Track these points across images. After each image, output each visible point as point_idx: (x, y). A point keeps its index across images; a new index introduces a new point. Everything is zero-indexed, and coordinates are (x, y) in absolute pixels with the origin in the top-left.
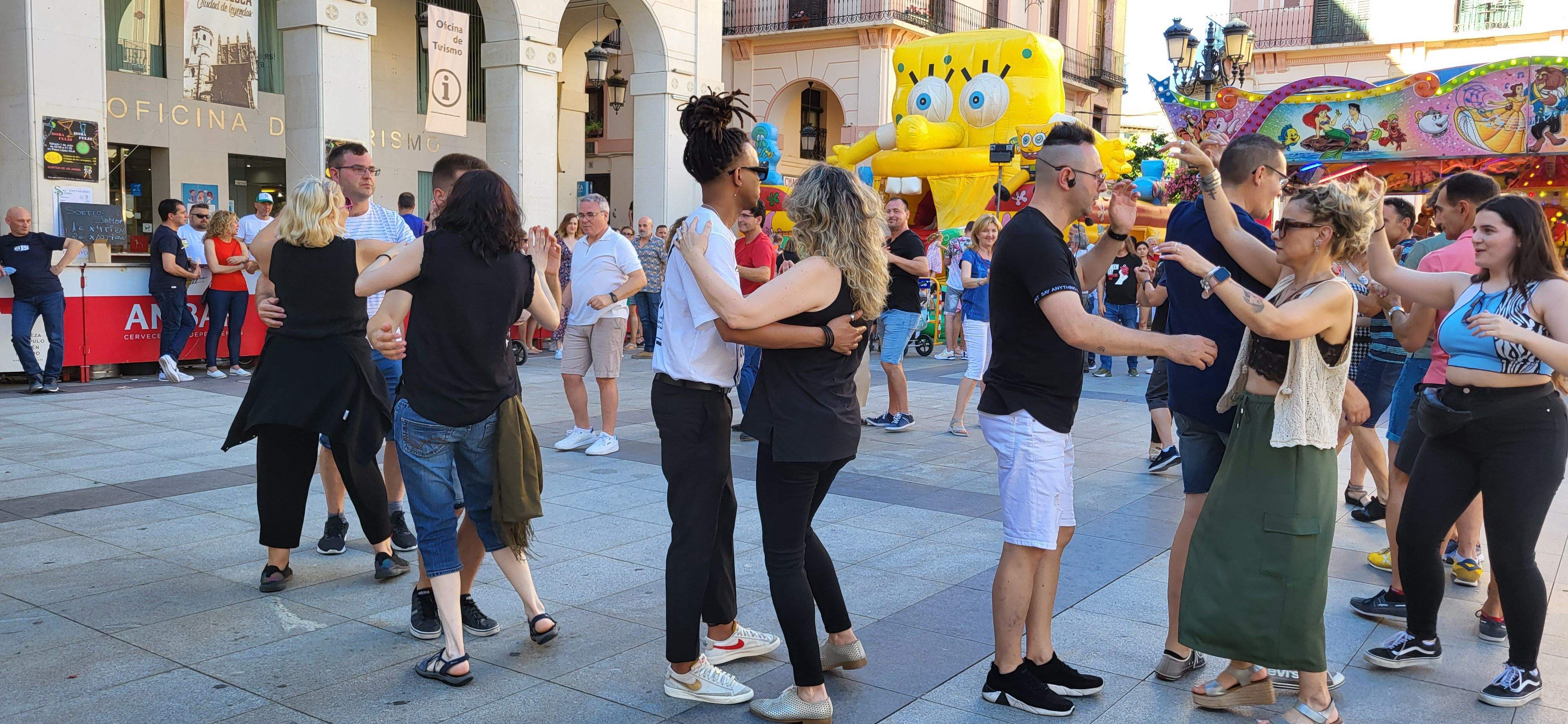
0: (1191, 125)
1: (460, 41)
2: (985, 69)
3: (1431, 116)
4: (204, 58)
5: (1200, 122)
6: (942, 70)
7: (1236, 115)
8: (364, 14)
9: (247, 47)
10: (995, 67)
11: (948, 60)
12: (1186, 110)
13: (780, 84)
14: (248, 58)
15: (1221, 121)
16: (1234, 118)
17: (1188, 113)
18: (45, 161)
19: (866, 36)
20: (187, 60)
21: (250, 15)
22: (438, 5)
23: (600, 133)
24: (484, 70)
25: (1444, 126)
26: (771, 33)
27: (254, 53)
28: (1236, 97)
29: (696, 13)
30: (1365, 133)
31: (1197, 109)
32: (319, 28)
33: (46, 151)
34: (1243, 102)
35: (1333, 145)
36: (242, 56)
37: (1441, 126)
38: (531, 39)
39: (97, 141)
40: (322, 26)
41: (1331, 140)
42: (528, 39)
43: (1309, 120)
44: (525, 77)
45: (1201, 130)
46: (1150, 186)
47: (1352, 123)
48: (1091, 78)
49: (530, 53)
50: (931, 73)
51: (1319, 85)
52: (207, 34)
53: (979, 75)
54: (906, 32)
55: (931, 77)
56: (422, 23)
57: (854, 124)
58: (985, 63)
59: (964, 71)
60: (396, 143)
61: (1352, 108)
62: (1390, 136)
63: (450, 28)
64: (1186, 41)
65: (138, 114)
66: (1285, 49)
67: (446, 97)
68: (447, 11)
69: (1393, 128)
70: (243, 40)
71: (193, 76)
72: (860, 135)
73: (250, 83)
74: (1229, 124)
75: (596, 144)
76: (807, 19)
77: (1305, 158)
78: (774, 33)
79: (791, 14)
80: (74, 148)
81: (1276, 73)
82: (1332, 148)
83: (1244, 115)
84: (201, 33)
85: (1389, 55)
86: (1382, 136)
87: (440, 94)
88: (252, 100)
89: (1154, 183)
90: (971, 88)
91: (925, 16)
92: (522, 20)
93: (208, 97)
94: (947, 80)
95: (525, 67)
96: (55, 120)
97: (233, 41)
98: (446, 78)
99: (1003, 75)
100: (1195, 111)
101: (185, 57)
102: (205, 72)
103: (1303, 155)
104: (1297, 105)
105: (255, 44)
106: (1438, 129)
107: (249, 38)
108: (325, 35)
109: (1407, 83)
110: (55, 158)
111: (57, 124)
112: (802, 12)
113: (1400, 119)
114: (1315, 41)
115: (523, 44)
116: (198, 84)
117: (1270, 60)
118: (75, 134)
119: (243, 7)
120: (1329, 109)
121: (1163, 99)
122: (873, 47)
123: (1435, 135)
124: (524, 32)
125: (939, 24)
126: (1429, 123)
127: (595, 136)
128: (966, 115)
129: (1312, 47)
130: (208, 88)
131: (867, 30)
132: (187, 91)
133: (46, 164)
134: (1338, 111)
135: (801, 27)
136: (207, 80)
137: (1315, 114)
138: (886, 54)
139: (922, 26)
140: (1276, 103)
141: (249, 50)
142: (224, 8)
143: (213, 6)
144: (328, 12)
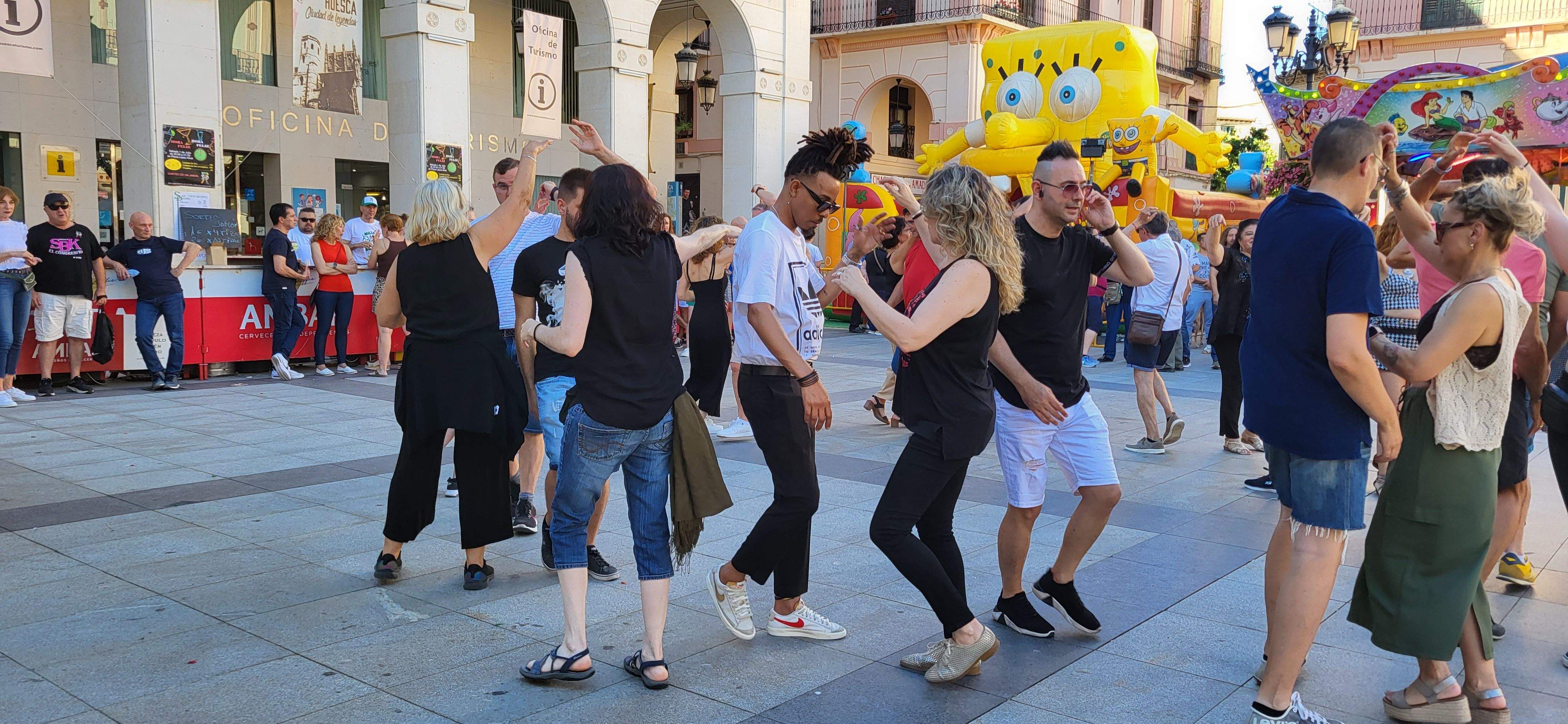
0: (1292, 115)
1: (555, 45)
2: (1076, 63)
3: (1549, 103)
4: (312, 67)
5: (1301, 112)
6: (1031, 64)
7: (1339, 105)
8: (463, 21)
9: (352, 55)
10: (1087, 61)
11: (1038, 54)
12: (1287, 101)
13: (868, 82)
14: (353, 66)
15: (1324, 112)
16: (1338, 108)
17: (1288, 103)
18: (166, 168)
19: (954, 31)
20: (296, 69)
21: (355, 24)
22: (533, 10)
23: (690, 133)
24: (577, 73)
25: (1565, 113)
26: (859, 30)
27: (359, 61)
28: (1340, 86)
29: (784, 12)
30: (1478, 121)
31: (1298, 99)
32: (420, 35)
33: (166, 158)
34: (1346, 92)
35: (1443, 134)
36: (347, 64)
37: (1560, 112)
38: (623, 41)
39: (213, 148)
40: (422, 33)
41: (1441, 129)
42: (620, 42)
43: (1419, 108)
44: (616, 76)
45: (1302, 121)
46: (1249, 179)
47: (1465, 111)
48: (1187, 69)
49: (622, 56)
50: (1021, 68)
51: (1428, 72)
52: (315, 44)
53: (1070, 70)
54: (995, 27)
55: (1020, 72)
56: (518, 28)
57: (943, 121)
58: (1076, 57)
59: (1055, 66)
60: (494, 147)
61: (1465, 95)
62: (1506, 124)
63: (545, 32)
64: (1287, 29)
65: (251, 122)
66: (1392, 35)
67: (541, 101)
68: (542, 16)
69: (1509, 116)
70: (348, 48)
71: (302, 84)
72: (949, 132)
73: (355, 90)
74: (1332, 113)
75: (686, 144)
76: (895, 15)
77: (1414, 148)
78: (862, 30)
79: (878, 12)
80: (192, 155)
81: (1383, 60)
82: (1442, 137)
83: (1348, 105)
84: (309, 42)
85: (1504, 40)
86: (1497, 125)
87: (536, 98)
88: (357, 106)
89: (1252, 176)
90: (1061, 83)
91: (1014, 10)
92: (614, 23)
93: (316, 104)
94: (1037, 74)
95: (617, 70)
96: (175, 129)
97: (339, 50)
98: (542, 82)
99: (1095, 69)
100: (1296, 102)
101: (294, 66)
102: (314, 80)
103: (1411, 145)
104: (1405, 93)
105: (359, 53)
106: (1558, 116)
107: (354, 46)
108: (425, 41)
109: (1524, 69)
110: (174, 165)
111: (176, 132)
112: (890, 9)
113: (1516, 105)
114: (1424, 26)
115: (615, 47)
116: (307, 91)
117: (1376, 48)
118: (193, 141)
119: (348, 16)
120: (1439, 97)
121: (1262, 90)
122: (961, 43)
123: (1554, 122)
124: (616, 35)
125: (1030, 17)
126: (1547, 110)
127: (686, 137)
128: (1057, 111)
129: (1422, 33)
130: (316, 95)
131: (955, 26)
132: (296, 99)
133: (167, 171)
134: (1449, 99)
135: (889, 24)
136: (315, 88)
137: (1424, 102)
138: (976, 49)
139: (1011, 20)
140: (1383, 92)
141: (353, 58)
142: (331, 18)
143: (321, 16)
144: (429, 19)
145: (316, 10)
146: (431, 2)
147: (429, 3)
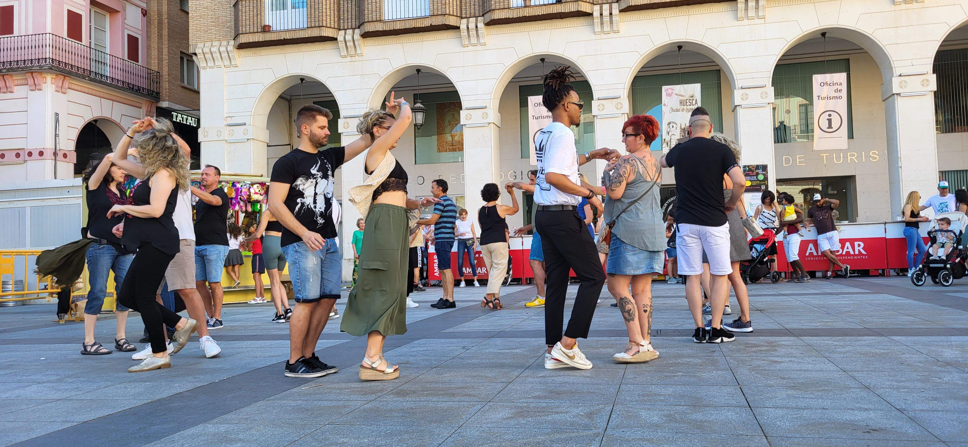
1: (839, 91)
8: (766, 92)
38: (903, 75)
40: (738, 106)
42: (900, 75)
49: (903, 84)
63: (831, 84)
67: (830, 127)
68: (828, 75)
84: (671, 125)
87: (824, 126)
92: (894, 64)
95: (898, 94)
98: (830, 115)
108: (740, 109)
115: (896, 80)
124: (897, 71)
142: (683, 110)
143: (678, 110)
144: (742, 97)
145: (675, 108)
146: (743, 87)
147: (742, 88)
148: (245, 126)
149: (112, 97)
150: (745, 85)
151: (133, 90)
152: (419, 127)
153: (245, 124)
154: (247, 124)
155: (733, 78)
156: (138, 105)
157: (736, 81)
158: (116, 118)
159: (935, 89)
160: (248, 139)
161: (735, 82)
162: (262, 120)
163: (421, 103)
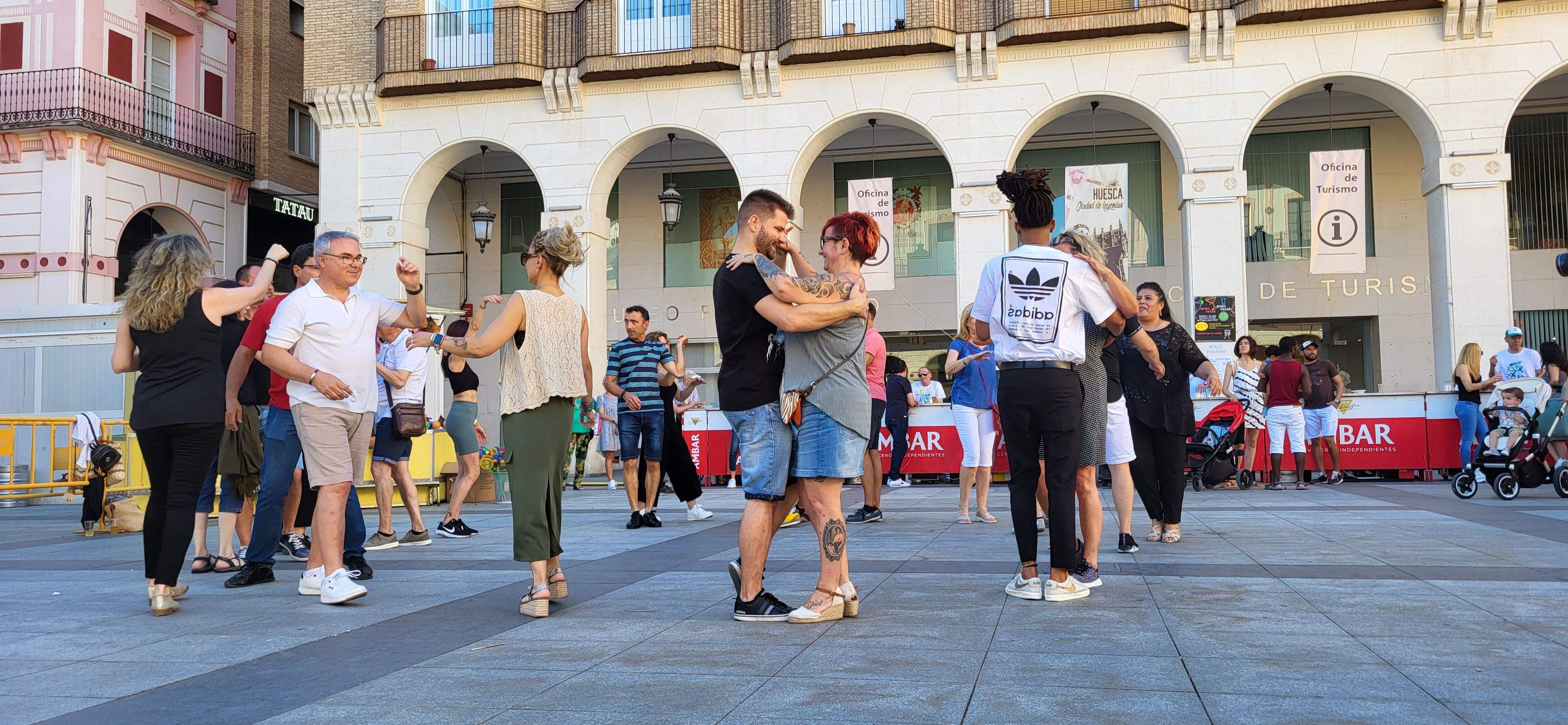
1: (1353, 179)
8: (1233, 179)
9: (1119, 233)
14: (1120, 241)
21: (1121, 206)
27: (1125, 236)
32: (1187, 202)
36: (1114, 240)
40: (1188, 200)
42: (1452, 155)
49: (1457, 170)
63: (1340, 168)
67: (1337, 236)
68: (1335, 153)
70: (1116, 227)
73: (1121, 261)
87: (1328, 235)
88: (1123, 274)
92: (1442, 137)
95: (1449, 186)
97: (1107, 230)
98: (1336, 218)
105: (1125, 229)
107: (1120, 225)
108: (1192, 206)
115: (1445, 162)
119: (1115, 201)
124: (1447, 148)
141: (1120, 234)
142: (1099, 206)
143: (1090, 206)
144: (1195, 186)
145: (1085, 203)
146: (1196, 170)
147: (1194, 172)
148: (390, 221)
149: (177, 172)
150: (1200, 166)
151: (212, 161)
152: (671, 227)
153: (391, 219)
154: (394, 218)
155: (1181, 155)
156: (219, 185)
157: (1185, 160)
158: (183, 206)
159: (1509, 178)
160: (395, 243)
161: (1183, 161)
162: (419, 213)
163: (675, 188)
